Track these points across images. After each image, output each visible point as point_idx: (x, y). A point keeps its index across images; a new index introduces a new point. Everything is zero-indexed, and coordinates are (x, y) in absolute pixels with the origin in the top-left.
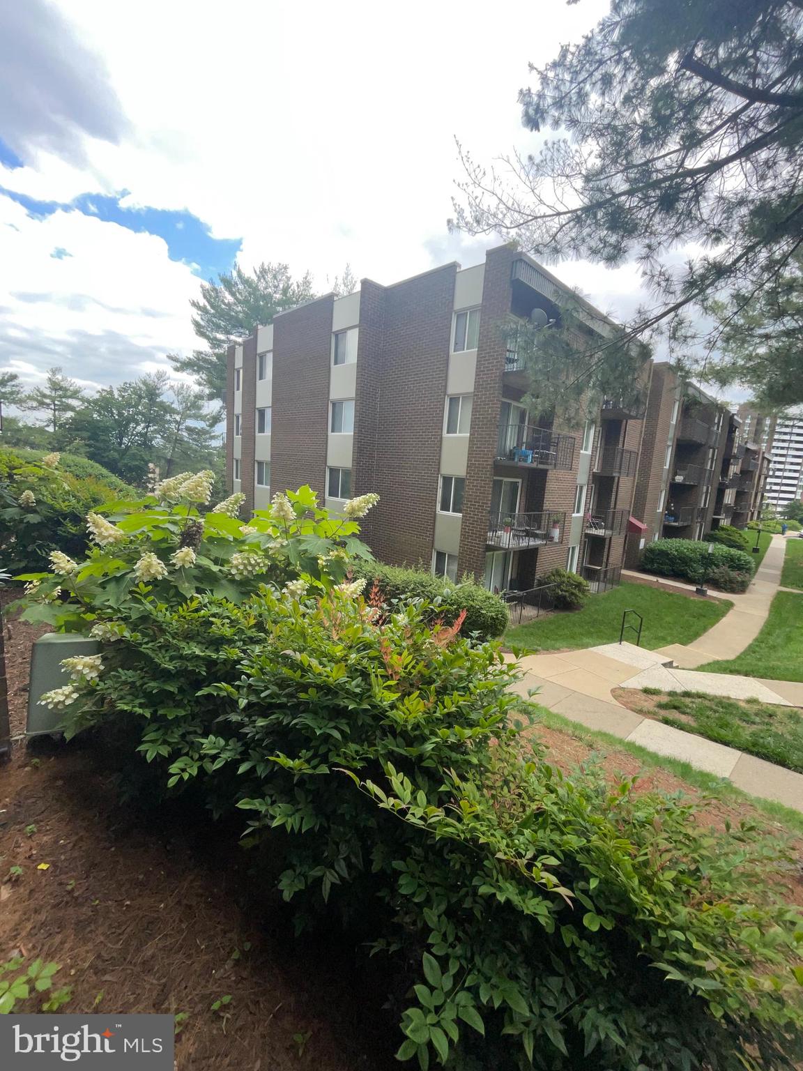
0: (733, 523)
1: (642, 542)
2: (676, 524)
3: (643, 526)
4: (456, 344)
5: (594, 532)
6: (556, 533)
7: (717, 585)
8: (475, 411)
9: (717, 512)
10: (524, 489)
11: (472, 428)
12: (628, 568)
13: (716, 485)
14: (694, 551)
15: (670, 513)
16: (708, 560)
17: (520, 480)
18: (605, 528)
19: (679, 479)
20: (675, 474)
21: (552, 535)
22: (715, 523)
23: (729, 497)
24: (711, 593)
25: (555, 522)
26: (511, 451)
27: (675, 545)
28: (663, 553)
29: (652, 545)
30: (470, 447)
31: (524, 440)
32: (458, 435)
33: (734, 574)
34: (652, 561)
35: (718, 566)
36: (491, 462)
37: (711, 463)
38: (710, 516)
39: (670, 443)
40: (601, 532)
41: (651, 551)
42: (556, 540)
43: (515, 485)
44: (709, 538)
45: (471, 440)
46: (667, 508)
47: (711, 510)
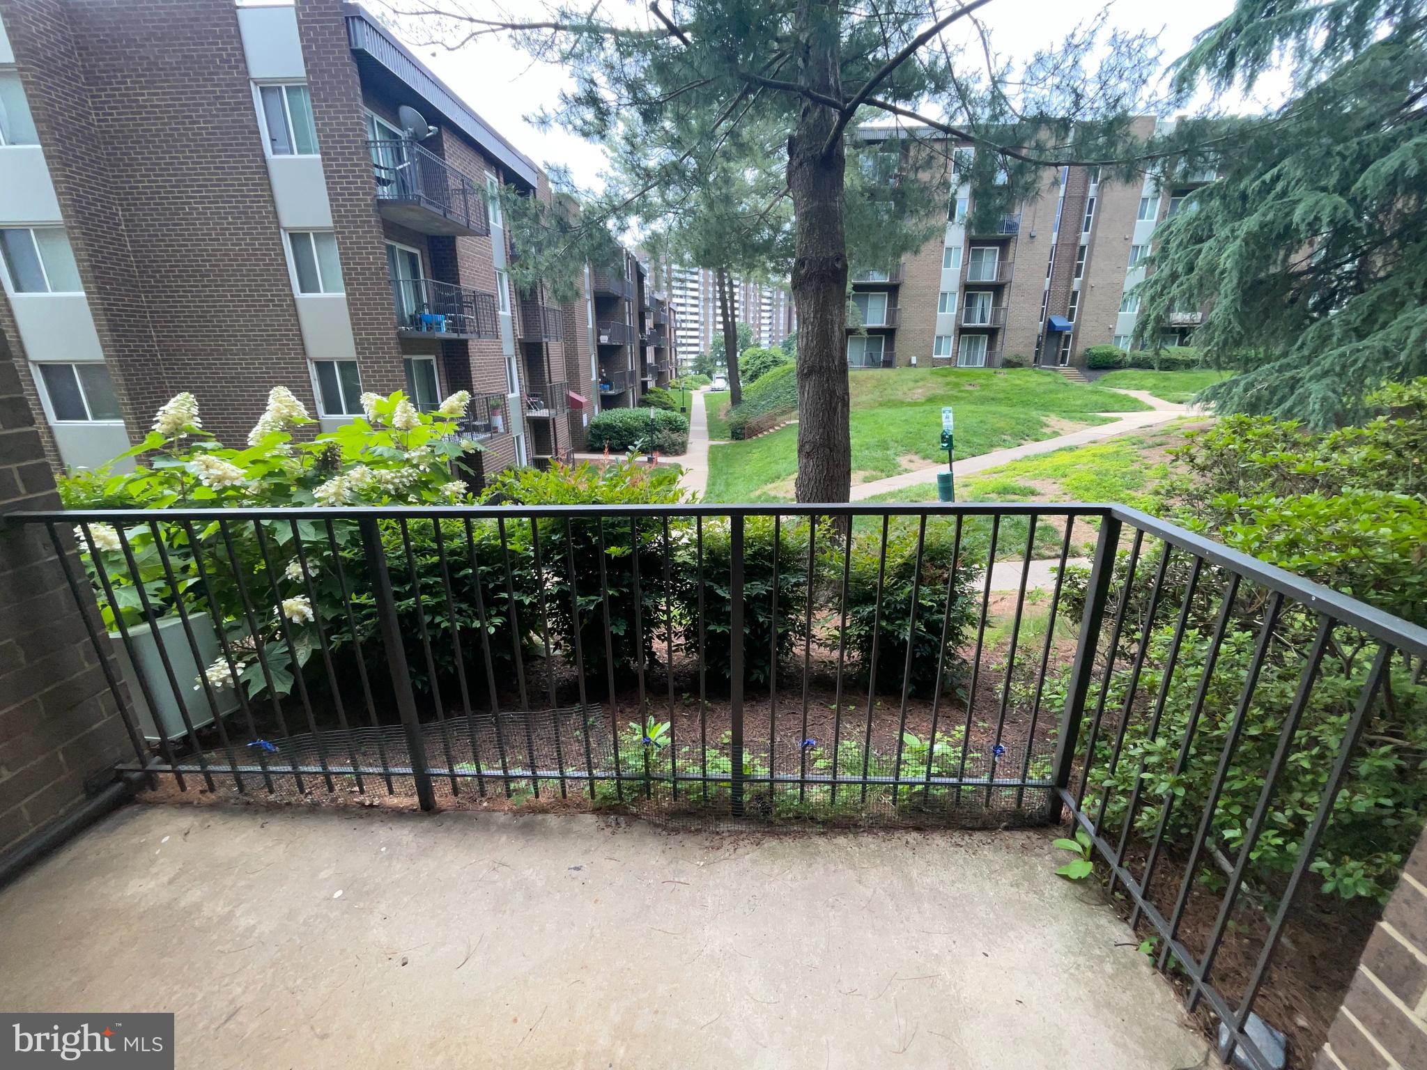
0: (658, 384)
1: (585, 417)
2: (612, 392)
3: (582, 399)
4: (273, 140)
5: (535, 413)
6: (498, 421)
7: (663, 451)
8: (345, 257)
9: (644, 375)
10: (442, 369)
11: (346, 284)
12: (578, 450)
13: (637, 343)
14: (636, 419)
15: (605, 381)
16: (651, 427)
17: (433, 357)
18: (546, 407)
19: (604, 339)
20: (599, 334)
21: (494, 425)
22: (644, 384)
23: (650, 358)
24: (662, 460)
25: (495, 408)
26: (411, 316)
27: (616, 416)
28: (609, 427)
29: (595, 420)
30: (351, 314)
31: (425, 301)
32: (322, 294)
33: (674, 436)
34: (600, 438)
35: (660, 431)
36: (393, 334)
37: (630, 321)
38: (639, 379)
39: (588, 297)
40: (543, 413)
41: (597, 426)
42: (501, 429)
43: (427, 365)
44: (644, 403)
45: (352, 302)
46: (600, 375)
47: (638, 373)
